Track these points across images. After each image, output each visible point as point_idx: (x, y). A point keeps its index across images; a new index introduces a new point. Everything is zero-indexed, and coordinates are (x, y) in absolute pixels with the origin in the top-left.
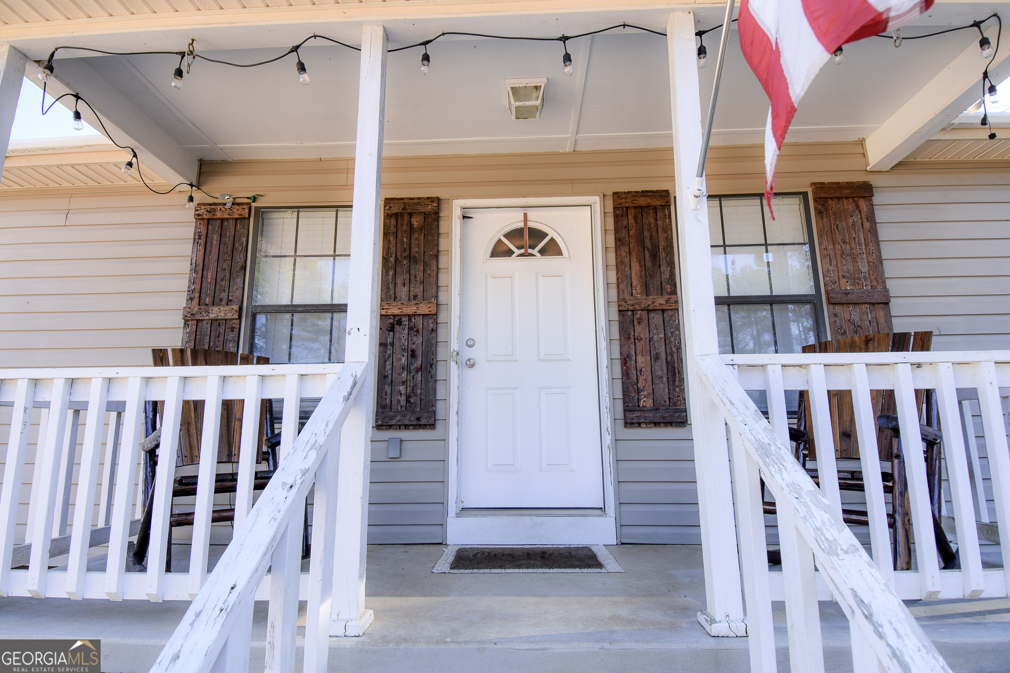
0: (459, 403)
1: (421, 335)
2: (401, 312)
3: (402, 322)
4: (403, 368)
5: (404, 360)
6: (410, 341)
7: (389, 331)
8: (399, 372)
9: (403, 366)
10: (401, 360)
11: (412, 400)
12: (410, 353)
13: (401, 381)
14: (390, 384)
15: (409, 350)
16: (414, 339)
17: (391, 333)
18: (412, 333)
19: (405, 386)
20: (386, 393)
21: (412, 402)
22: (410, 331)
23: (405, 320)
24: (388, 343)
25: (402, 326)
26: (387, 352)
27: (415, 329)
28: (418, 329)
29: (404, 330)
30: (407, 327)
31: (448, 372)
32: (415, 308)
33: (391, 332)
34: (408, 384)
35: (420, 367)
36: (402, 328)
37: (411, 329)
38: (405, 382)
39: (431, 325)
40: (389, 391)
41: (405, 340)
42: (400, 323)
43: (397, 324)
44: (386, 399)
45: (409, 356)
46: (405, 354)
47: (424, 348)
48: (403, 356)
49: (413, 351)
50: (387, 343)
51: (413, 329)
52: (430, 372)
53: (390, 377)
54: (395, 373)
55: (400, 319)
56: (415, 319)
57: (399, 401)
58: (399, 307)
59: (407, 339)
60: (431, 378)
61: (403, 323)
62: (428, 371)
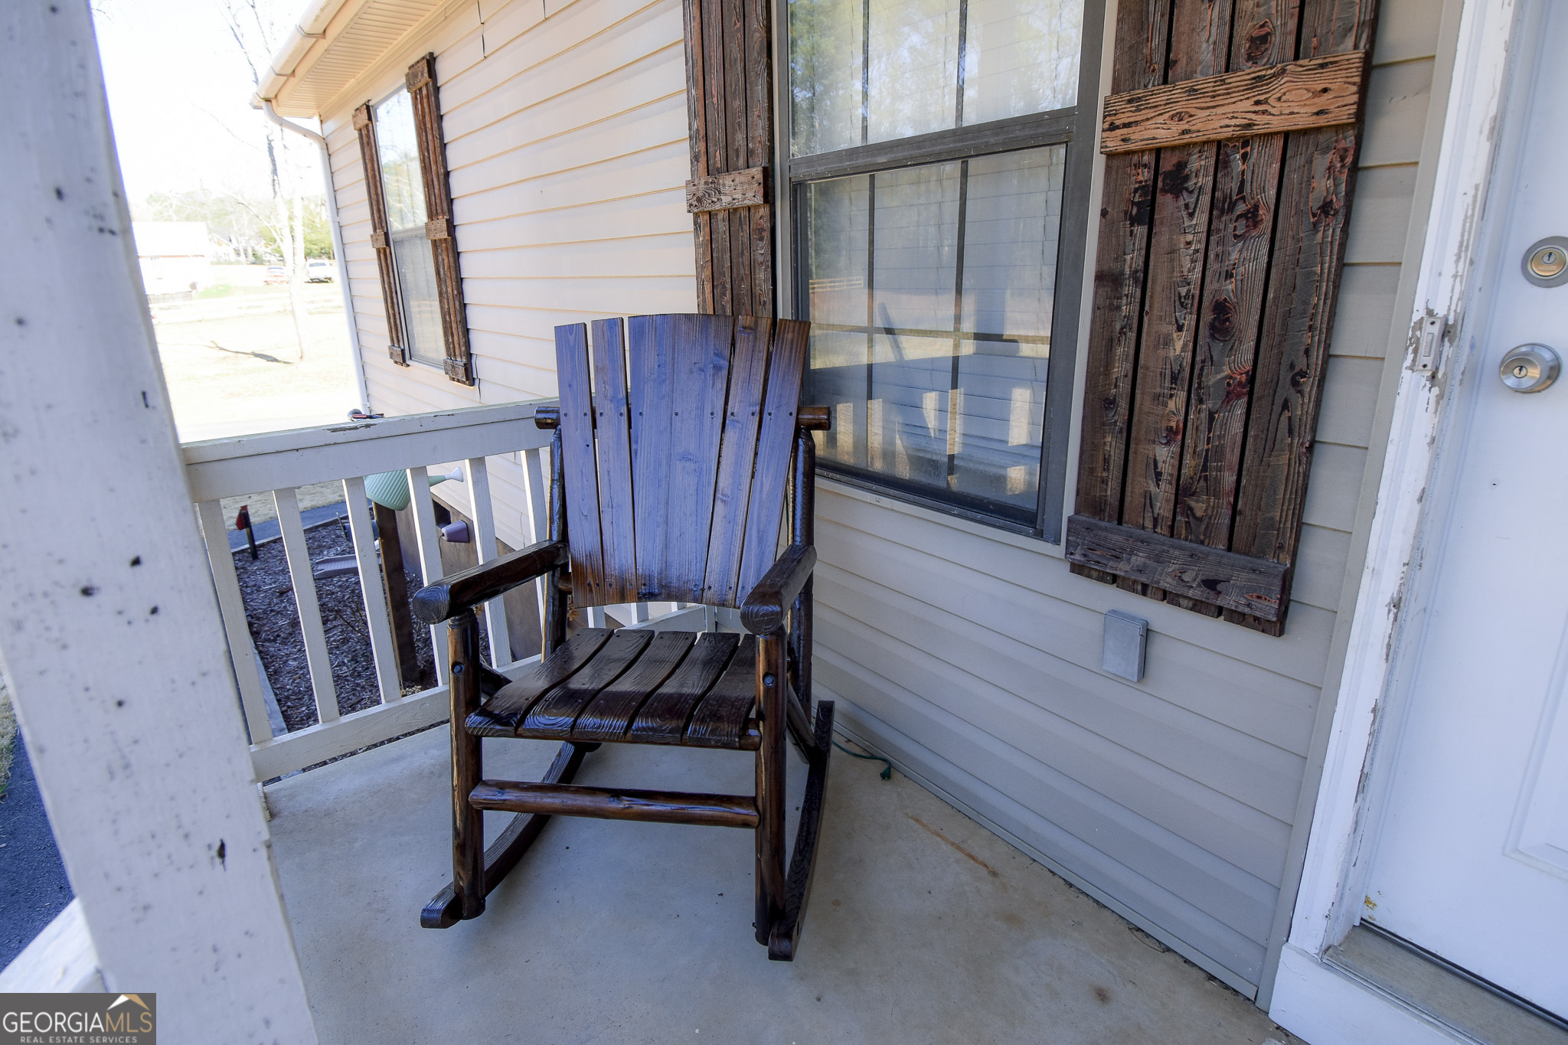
0: (1414, 563)
1: (1268, 236)
2: (1185, 132)
3: (1187, 178)
4: (1174, 379)
5: (1180, 343)
6: (1213, 266)
7: (1134, 221)
8: (1158, 390)
9: (1176, 368)
10: (1167, 342)
11: (1199, 508)
12: (1208, 316)
13: (1164, 425)
14: (1121, 432)
15: (1206, 303)
16: (1234, 256)
17: (1141, 231)
18: (1228, 225)
19: (1175, 448)
20: (1106, 461)
21: (1199, 514)
22: (1220, 217)
23: (1200, 165)
24: (1127, 271)
25: (1187, 198)
26: (1118, 308)
27: (1241, 208)
28: (1256, 207)
29: (1191, 215)
30: (1205, 200)
31: (1379, 417)
32: (1248, 105)
33: (1139, 224)
34: (1188, 441)
35: (1244, 378)
36: (1187, 206)
37: (1220, 206)
38: (1176, 433)
39: (1322, 185)
40: (1116, 458)
41: (1193, 261)
42: (1177, 181)
43: (1164, 191)
44: (1104, 481)
45: (1204, 331)
46: (1189, 321)
47: (1271, 295)
48: (1180, 328)
49: (1222, 309)
50: (1122, 273)
51: (1233, 206)
52: (1285, 406)
53: (1123, 405)
54: (1143, 394)
55: (1181, 165)
56: (1244, 157)
57: (1149, 499)
58: (1178, 108)
59: (1201, 256)
60: (1291, 432)
61: (1190, 184)
62: (1279, 402)
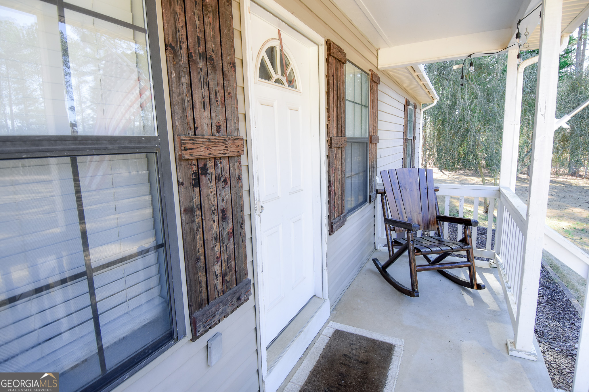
1: (229, 187)
2: (210, 154)
3: (207, 170)
4: (216, 240)
5: (215, 225)
6: (219, 198)
7: (194, 186)
8: (212, 246)
9: (215, 235)
10: (212, 227)
11: (228, 278)
12: (220, 215)
13: (215, 257)
14: (203, 269)
15: (219, 211)
16: (223, 194)
17: (197, 189)
18: (221, 184)
19: (219, 263)
20: (200, 283)
21: (228, 280)
22: (218, 182)
23: (210, 164)
24: (195, 206)
25: (209, 176)
26: (194, 221)
27: (222, 179)
28: (226, 178)
29: (211, 182)
30: (214, 177)
31: (253, 228)
32: (223, 147)
33: (196, 187)
34: (222, 258)
35: (231, 231)
36: (209, 179)
37: (218, 179)
38: (219, 258)
40: (203, 279)
41: (214, 198)
42: (204, 170)
43: (202, 174)
44: (201, 292)
45: (220, 220)
46: (216, 218)
47: (233, 204)
48: (214, 222)
49: (223, 211)
50: (193, 207)
51: (221, 178)
52: (241, 234)
53: (202, 258)
54: (208, 250)
55: (205, 165)
56: (221, 163)
57: (215, 286)
58: (206, 145)
59: (215, 195)
60: (243, 241)
61: (208, 172)
62: (239, 234)
